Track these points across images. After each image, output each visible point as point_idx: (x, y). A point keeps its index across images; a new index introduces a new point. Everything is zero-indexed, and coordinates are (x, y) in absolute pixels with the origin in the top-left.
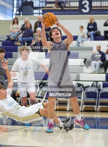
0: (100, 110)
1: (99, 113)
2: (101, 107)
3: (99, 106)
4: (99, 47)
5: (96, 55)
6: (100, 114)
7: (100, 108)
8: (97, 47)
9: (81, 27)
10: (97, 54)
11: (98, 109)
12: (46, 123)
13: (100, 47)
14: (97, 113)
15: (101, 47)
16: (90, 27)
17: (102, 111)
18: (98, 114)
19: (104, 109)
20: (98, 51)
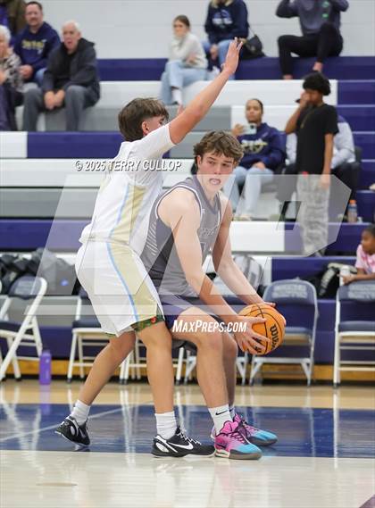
0: (262, 374)
1: (258, 388)
2: (264, 364)
3: (259, 361)
4: (256, 108)
5: (245, 143)
6: (261, 394)
7: (261, 368)
8: (248, 108)
9: (179, 23)
10: (250, 137)
11: (253, 372)
12: (30, 436)
13: (261, 104)
14: (250, 389)
15: (264, 107)
16: (217, 21)
17: (268, 382)
18: (254, 393)
19: (276, 369)
20: (250, 122)
